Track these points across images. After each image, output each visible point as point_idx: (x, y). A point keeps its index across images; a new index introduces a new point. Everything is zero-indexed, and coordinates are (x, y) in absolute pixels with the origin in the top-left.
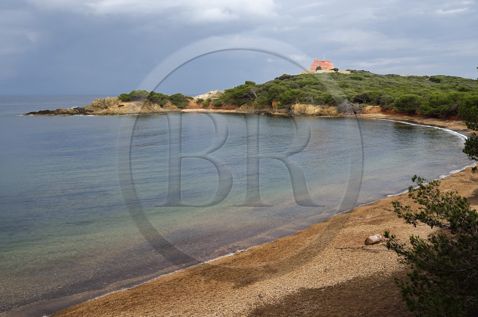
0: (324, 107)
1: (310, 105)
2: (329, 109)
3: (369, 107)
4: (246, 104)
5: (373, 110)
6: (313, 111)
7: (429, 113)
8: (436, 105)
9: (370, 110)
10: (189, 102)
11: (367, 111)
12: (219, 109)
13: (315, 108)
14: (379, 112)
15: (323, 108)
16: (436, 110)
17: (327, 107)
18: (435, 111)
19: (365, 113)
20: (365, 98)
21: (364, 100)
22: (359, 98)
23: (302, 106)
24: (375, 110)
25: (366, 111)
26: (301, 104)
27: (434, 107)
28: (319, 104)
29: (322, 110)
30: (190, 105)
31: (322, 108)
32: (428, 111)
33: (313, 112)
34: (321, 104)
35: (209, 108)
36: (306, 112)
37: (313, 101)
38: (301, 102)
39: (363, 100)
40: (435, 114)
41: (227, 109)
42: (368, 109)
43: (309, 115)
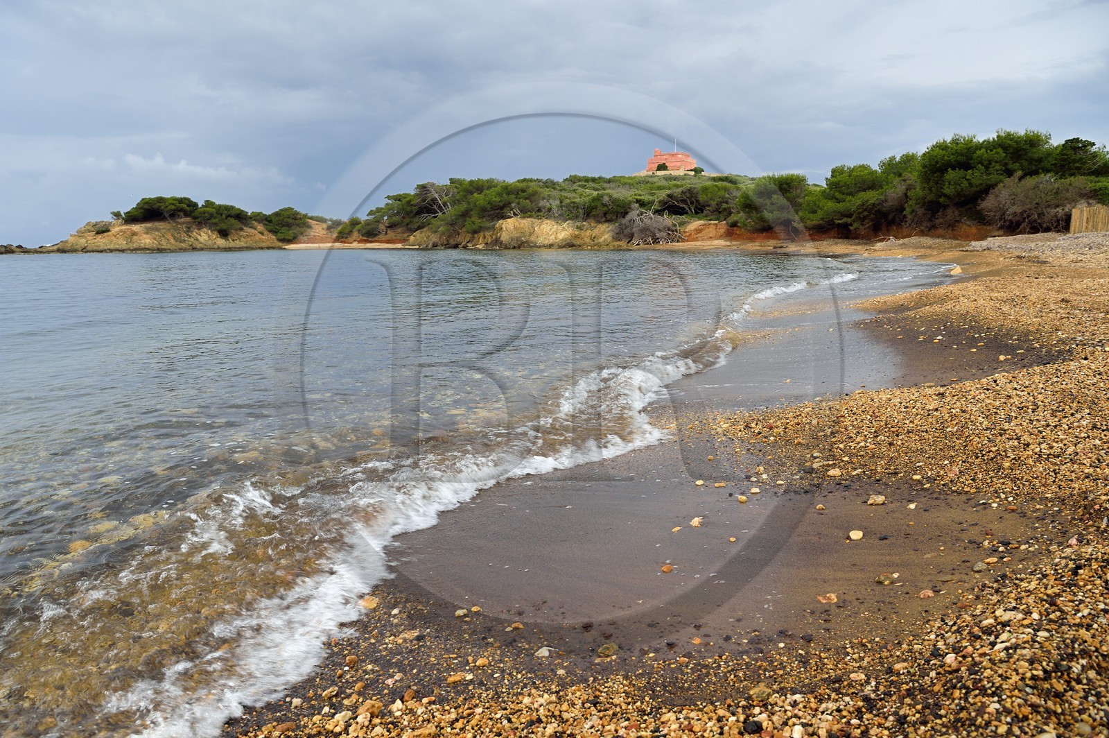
0: (584, 225)
1: (548, 221)
2: (596, 232)
3: (695, 224)
4: (425, 229)
5: (707, 230)
6: (553, 237)
7: (822, 219)
8: (843, 194)
9: (698, 231)
10: (310, 227)
11: (690, 235)
12: (371, 242)
13: (560, 228)
14: (720, 237)
15: (579, 228)
16: (841, 210)
17: (593, 225)
18: (839, 212)
19: (683, 241)
20: (692, 203)
21: (690, 208)
22: (677, 201)
23: (525, 223)
24: (711, 231)
25: (687, 234)
26: (524, 217)
27: (838, 201)
28: (569, 219)
29: (577, 233)
30: (312, 234)
31: (577, 227)
32: (820, 214)
33: (552, 239)
34: (576, 218)
35: (350, 239)
36: (533, 238)
37: (555, 209)
38: (525, 212)
39: (685, 206)
40: (840, 222)
41: (388, 242)
42: (693, 228)
43: (540, 247)
